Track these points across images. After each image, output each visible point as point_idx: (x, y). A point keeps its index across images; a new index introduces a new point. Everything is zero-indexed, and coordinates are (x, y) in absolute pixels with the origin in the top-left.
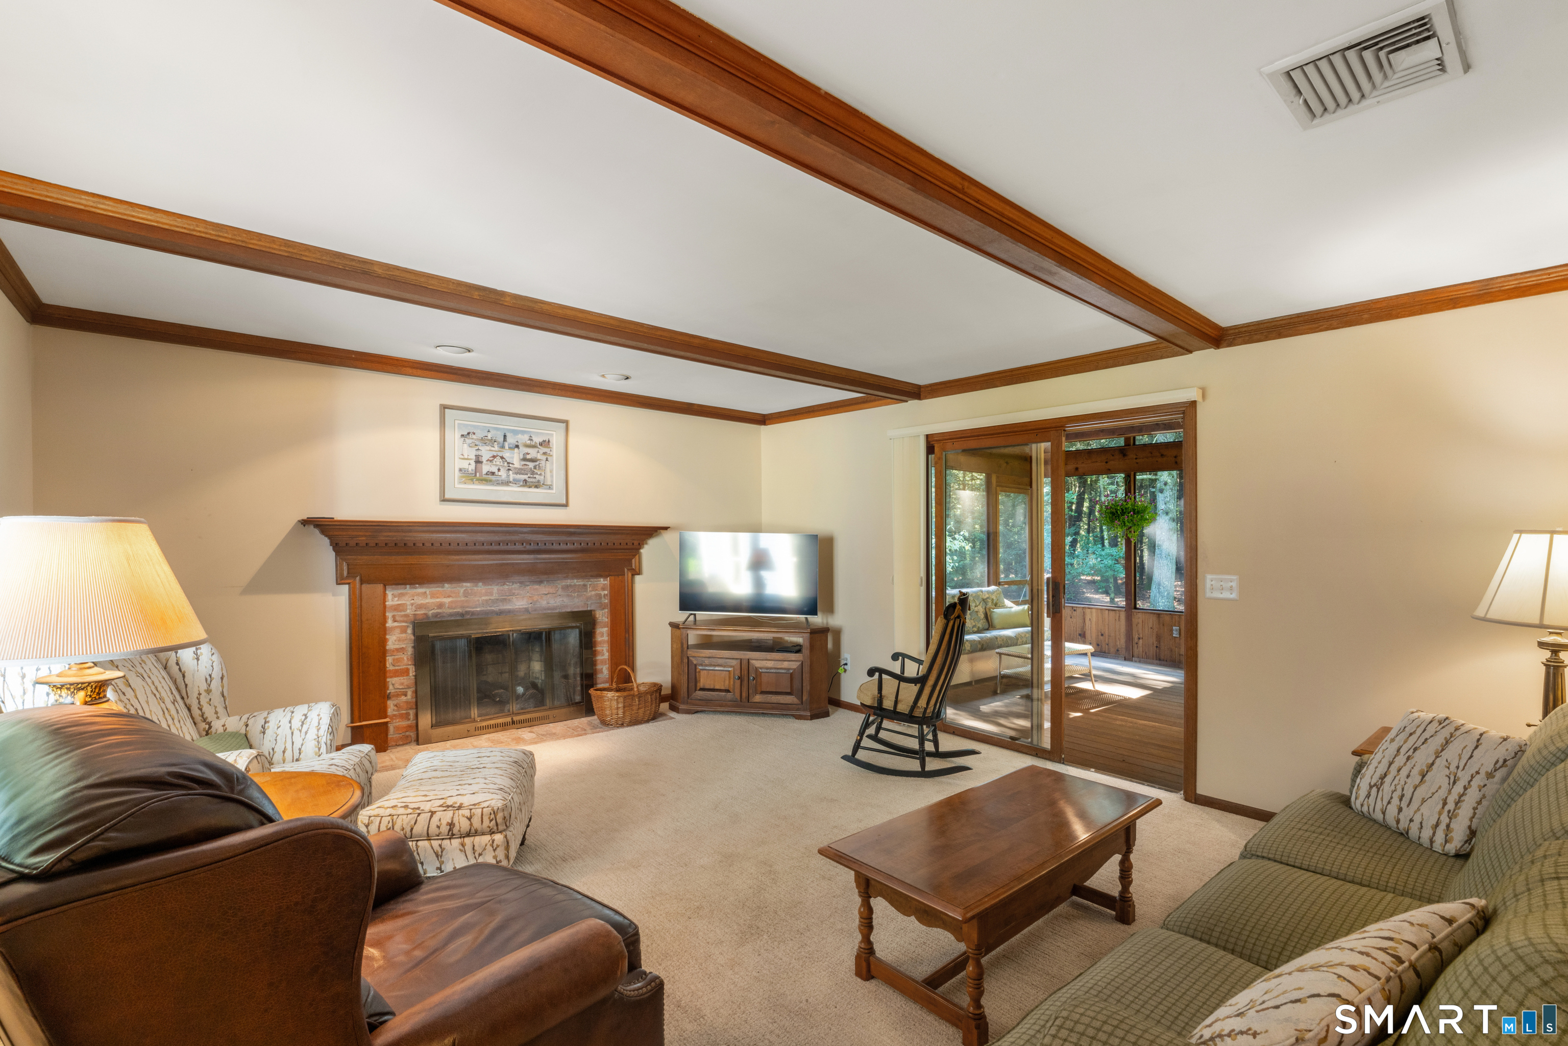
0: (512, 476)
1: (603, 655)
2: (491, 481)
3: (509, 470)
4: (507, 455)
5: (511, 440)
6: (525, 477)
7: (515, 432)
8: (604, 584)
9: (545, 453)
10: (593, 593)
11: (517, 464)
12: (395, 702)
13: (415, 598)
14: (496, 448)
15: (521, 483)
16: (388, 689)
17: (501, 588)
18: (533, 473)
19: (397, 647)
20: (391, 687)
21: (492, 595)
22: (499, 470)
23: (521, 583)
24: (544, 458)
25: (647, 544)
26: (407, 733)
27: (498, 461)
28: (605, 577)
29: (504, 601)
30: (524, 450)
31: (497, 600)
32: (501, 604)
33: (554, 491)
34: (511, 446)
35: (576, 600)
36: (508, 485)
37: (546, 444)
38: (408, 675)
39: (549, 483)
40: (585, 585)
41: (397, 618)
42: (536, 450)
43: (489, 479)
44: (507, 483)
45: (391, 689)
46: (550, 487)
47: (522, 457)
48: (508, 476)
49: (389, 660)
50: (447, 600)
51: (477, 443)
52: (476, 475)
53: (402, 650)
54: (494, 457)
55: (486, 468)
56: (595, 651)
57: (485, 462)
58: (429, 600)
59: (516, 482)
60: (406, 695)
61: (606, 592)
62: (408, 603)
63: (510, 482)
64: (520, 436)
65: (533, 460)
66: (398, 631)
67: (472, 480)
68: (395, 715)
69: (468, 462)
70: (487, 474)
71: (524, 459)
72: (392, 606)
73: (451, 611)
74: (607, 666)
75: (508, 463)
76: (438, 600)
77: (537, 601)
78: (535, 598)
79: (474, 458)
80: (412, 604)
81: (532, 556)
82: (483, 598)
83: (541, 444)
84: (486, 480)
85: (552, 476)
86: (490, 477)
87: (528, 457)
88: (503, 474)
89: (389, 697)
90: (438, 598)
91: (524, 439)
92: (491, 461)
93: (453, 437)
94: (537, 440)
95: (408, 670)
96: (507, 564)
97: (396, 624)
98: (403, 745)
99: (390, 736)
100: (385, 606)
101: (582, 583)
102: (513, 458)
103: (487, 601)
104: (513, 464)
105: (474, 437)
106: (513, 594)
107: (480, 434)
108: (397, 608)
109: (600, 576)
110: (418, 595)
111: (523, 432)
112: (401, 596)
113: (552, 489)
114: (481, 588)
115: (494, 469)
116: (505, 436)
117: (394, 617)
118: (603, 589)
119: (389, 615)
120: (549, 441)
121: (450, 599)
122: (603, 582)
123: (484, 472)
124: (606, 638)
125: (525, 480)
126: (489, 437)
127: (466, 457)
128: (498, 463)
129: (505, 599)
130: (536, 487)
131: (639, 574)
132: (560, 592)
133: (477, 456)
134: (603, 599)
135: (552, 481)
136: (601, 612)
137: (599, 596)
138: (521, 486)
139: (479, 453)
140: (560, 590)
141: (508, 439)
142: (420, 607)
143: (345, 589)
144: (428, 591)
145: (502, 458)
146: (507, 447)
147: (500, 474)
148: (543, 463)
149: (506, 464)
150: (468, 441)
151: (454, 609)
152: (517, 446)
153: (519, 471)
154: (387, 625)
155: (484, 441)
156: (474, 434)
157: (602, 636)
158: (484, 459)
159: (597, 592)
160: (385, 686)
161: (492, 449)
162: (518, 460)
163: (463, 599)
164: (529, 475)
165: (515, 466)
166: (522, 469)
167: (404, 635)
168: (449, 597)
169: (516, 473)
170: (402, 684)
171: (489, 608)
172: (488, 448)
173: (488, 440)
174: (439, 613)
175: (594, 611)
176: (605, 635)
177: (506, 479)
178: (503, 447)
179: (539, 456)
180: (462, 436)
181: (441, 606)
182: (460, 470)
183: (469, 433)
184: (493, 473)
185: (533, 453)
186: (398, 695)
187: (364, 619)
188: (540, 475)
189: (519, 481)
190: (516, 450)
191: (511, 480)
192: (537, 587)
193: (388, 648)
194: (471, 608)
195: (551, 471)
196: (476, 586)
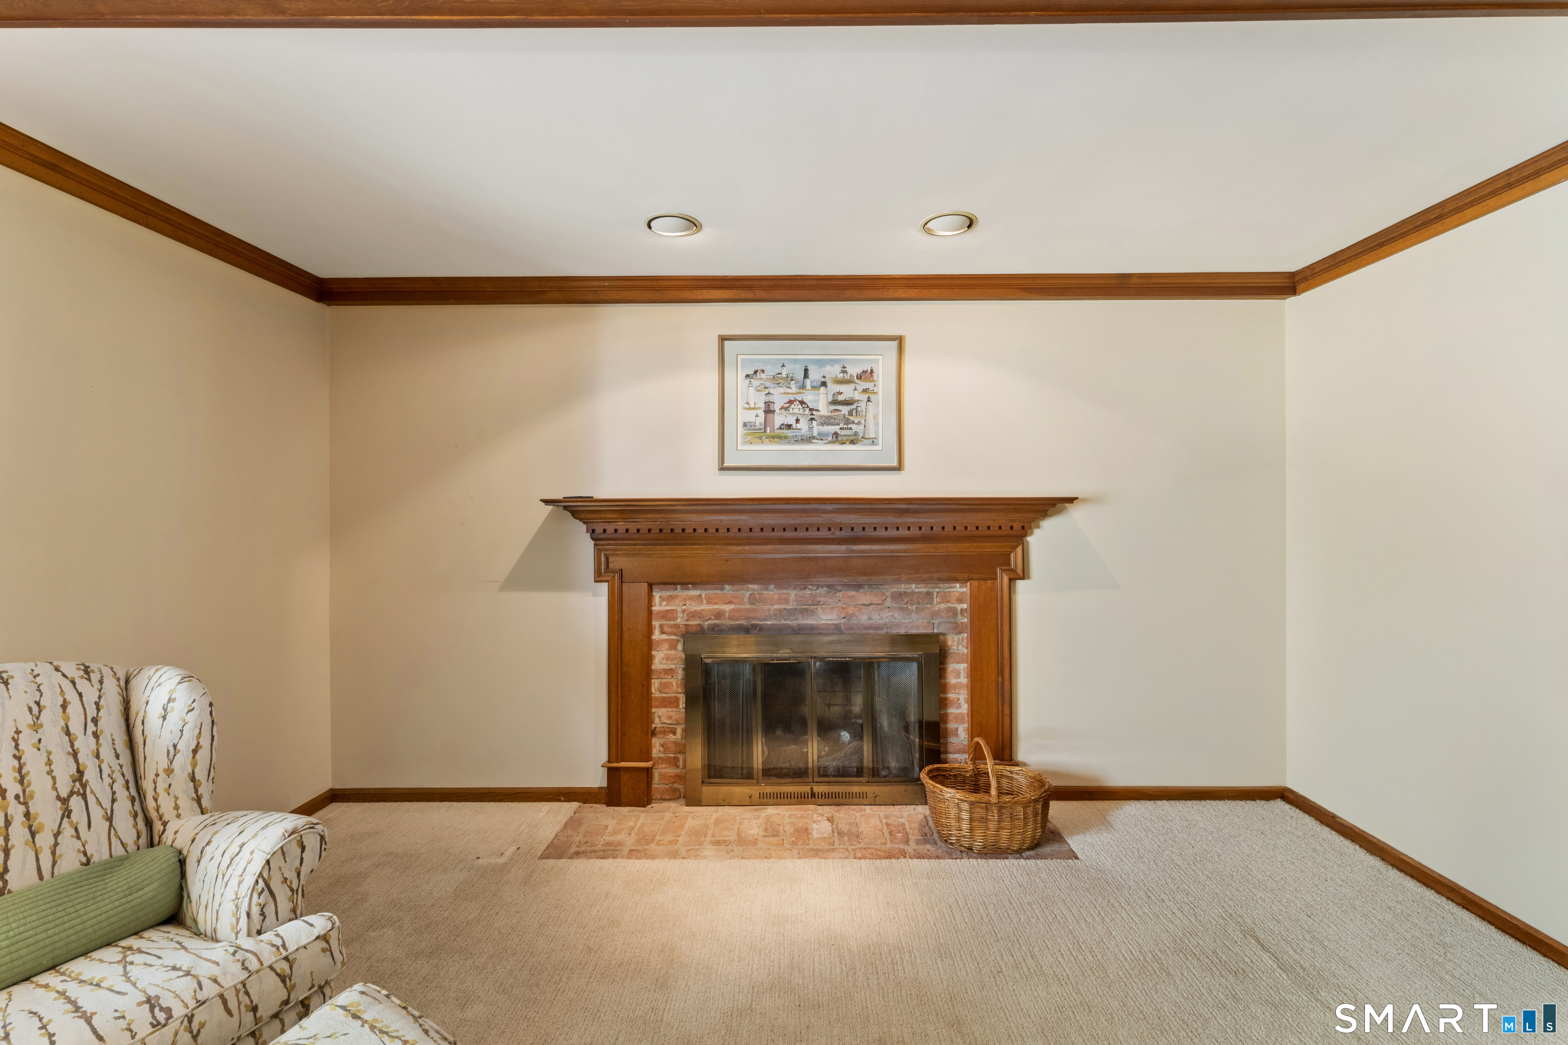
0: (816, 429)
1: (959, 707)
2: (786, 437)
3: (812, 419)
4: (808, 397)
5: (815, 375)
6: (836, 428)
7: (821, 363)
8: (962, 593)
9: (865, 391)
10: (943, 606)
11: (824, 409)
12: (662, 741)
13: (688, 602)
14: (794, 389)
15: (830, 439)
16: (652, 722)
17: (801, 593)
18: (847, 422)
19: (665, 667)
20: (657, 720)
21: (787, 601)
22: (797, 421)
23: (829, 586)
24: (864, 397)
25: (1038, 527)
26: (675, 785)
27: (796, 408)
28: (963, 581)
29: (804, 612)
30: (833, 388)
31: (795, 610)
32: (800, 616)
33: (879, 448)
34: (815, 384)
35: (914, 616)
36: (811, 442)
37: (867, 375)
38: (677, 706)
39: (872, 435)
40: (929, 594)
41: (666, 629)
42: (853, 386)
43: (783, 436)
44: (809, 439)
45: (657, 723)
46: (874, 442)
47: (830, 399)
48: (811, 428)
49: (655, 684)
50: (728, 608)
51: (767, 384)
52: (765, 431)
53: (669, 672)
54: (791, 402)
55: (779, 419)
56: (946, 699)
57: (777, 411)
58: (705, 607)
59: (821, 437)
60: (674, 734)
61: (965, 606)
62: (679, 609)
63: (814, 438)
64: (828, 368)
65: (846, 403)
66: (666, 646)
67: (760, 438)
68: (661, 758)
69: (754, 412)
70: (780, 428)
71: (835, 402)
72: (660, 612)
73: (732, 623)
74: (966, 725)
75: (811, 410)
76: (716, 607)
77: (853, 615)
78: (851, 610)
79: (763, 406)
80: (683, 611)
81: (844, 547)
82: (776, 607)
83: (859, 377)
84: (780, 437)
85: (877, 425)
86: (789, 433)
87: (841, 398)
88: (803, 426)
89: (653, 733)
90: (716, 604)
91: (834, 371)
92: (786, 409)
93: (736, 380)
94: (853, 371)
95: (677, 699)
96: (808, 558)
97: (664, 637)
98: (670, 800)
99: (654, 786)
100: (650, 613)
101: (924, 590)
102: (817, 401)
103: (780, 611)
104: (818, 410)
105: (763, 376)
106: (818, 603)
107: (771, 371)
108: (666, 615)
109: (955, 580)
110: (691, 598)
111: (832, 362)
112: (671, 598)
113: (877, 444)
114: (772, 592)
115: (791, 420)
116: (806, 370)
117: (661, 626)
118: (960, 601)
119: (656, 623)
120: (872, 371)
121: (731, 607)
122: (958, 589)
123: (777, 425)
124: (964, 680)
125: (836, 434)
126: (784, 375)
127: (752, 405)
128: (796, 411)
129: (806, 610)
130: (852, 442)
131: (1023, 578)
132: (889, 602)
133: (768, 404)
134: (959, 617)
135: (877, 432)
136: (956, 637)
137: (954, 612)
138: (830, 442)
139: (770, 398)
140: (889, 599)
141: (810, 373)
142: (693, 615)
143: (604, 587)
144: (704, 593)
145: (802, 402)
146: (808, 386)
147: (799, 426)
148: (863, 405)
149: (807, 411)
150: (755, 383)
151: (737, 620)
152: (824, 384)
153: (827, 421)
154: (654, 637)
155: (776, 379)
156: (763, 371)
157: (958, 675)
158: (777, 407)
159: (950, 605)
160: (648, 717)
161: (789, 391)
162: (826, 403)
163: (748, 606)
164: (841, 426)
165: (821, 413)
166: (830, 417)
167: (673, 652)
168: (730, 603)
169: (822, 424)
170: (670, 718)
171: (783, 622)
172: (782, 390)
173: (782, 378)
174: (718, 625)
175: (944, 634)
176: (963, 675)
177: (808, 434)
178: (803, 387)
179: (857, 396)
180: (747, 376)
181: (719, 615)
182: (745, 425)
183: (756, 372)
184: (789, 427)
185: (847, 392)
186: (664, 732)
187: (625, 628)
188: (859, 423)
189: (826, 435)
190: (822, 389)
191: (815, 434)
192: (853, 593)
193: (653, 667)
194: (759, 620)
195: (876, 417)
196: (766, 589)
